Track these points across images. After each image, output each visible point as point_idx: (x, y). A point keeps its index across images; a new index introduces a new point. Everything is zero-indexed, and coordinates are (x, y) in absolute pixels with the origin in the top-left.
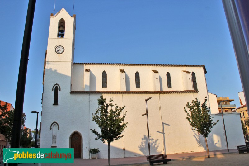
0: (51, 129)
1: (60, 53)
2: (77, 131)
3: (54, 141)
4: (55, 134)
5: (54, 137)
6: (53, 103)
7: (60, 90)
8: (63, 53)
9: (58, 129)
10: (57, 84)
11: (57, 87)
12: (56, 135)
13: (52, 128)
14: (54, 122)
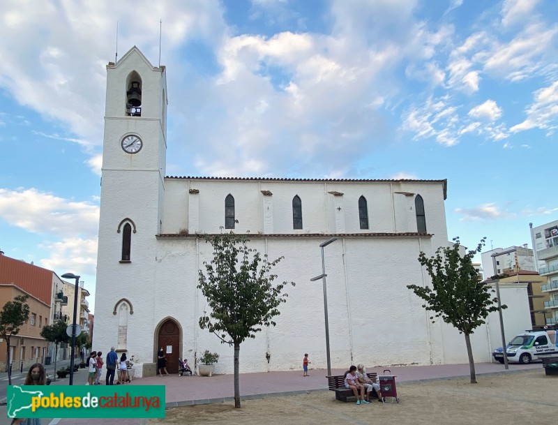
0: (115, 313)
1: (134, 151)
2: (171, 316)
3: (123, 340)
4: (125, 325)
5: (123, 331)
6: (120, 259)
7: (135, 232)
8: (139, 151)
9: (132, 313)
10: (127, 219)
11: (128, 224)
12: (127, 326)
13: (117, 311)
14: (121, 298)
